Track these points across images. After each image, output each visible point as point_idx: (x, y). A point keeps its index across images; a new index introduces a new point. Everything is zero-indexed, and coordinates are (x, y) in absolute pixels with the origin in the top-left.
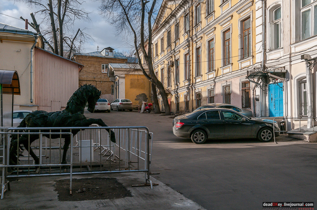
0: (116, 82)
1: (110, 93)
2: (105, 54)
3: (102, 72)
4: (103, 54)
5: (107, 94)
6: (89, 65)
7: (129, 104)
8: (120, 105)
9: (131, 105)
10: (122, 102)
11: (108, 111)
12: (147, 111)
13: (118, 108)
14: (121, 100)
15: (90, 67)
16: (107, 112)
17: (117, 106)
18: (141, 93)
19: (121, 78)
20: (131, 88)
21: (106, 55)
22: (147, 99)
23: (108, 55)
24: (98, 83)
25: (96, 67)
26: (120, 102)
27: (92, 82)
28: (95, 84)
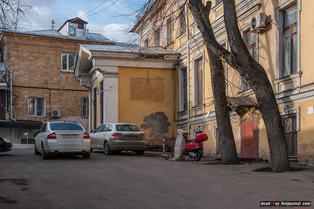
0: (94, 88)
1: (77, 115)
2: (69, 33)
3: (63, 70)
4: (65, 32)
5: (72, 117)
6: (35, 55)
7: (136, 136)
8: (115, 139)
9: (142, 139)
10: (117, 130)
11: (85, 155)
12: (193, 154)
13: (109, 147)
14: (117, 126)
15: (37, 58)
16: (81, 156)
17: (106, 141)
18: (154, 112)
19: (108, 75)
20: (132, 98)
21: (71, 35)
22: (169, 124)
23: (74, 35)
24: (54, 93)
25: (49, 59)
26: (114, 131)
27: (42, 90)
28: (48, 95)
